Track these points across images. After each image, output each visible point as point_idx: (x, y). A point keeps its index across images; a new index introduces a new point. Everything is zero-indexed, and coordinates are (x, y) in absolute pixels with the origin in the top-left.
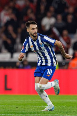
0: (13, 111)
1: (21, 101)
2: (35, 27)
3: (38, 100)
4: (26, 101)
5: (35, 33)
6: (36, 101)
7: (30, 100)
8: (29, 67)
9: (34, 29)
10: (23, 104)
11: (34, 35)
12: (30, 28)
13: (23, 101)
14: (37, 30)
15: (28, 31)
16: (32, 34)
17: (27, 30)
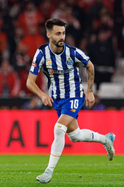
0: (73, 183)
1: (88, 165)
2: (62, 31)
3: (118, 165)
4: (96, 165)
5: (61, 40)
6: (114, 165)
7: (104, 165)
8: (102, 107)
9: (59, 33)
10: (90, 171)
11: (59, 44)
12: (52, 31)
13: (91, 165)
14: (65, 35)
15: (48, 37)
16: (55, 42)
17: (47, 35)
